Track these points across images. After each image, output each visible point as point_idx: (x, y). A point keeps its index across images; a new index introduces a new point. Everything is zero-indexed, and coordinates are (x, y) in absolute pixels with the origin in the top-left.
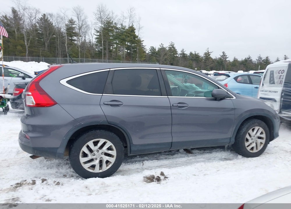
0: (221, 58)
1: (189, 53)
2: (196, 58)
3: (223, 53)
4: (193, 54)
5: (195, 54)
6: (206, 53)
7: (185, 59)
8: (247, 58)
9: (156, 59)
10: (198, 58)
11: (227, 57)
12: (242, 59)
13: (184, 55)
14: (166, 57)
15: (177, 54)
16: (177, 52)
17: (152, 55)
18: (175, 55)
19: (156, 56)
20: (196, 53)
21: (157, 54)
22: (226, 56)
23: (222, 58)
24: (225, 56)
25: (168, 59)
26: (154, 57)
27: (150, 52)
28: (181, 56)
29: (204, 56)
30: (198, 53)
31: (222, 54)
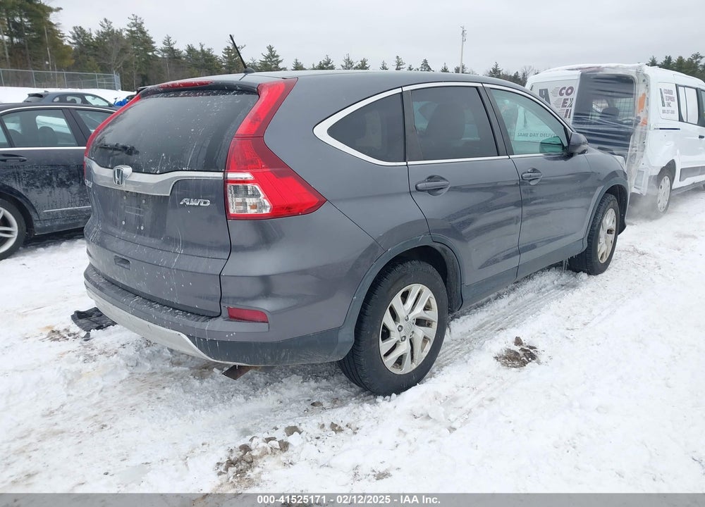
0: (266, 62)
1: (186, 48)
2: (206, 60)
3: (270, 49)
4: (197, 51)
5: (202, 50)
6: (228, 49)
7: (178, 63)
8: (322, 62)
9: (99, 64)
10: (211, 62)
11: (280, 59)
12: (313, 65)
13: (172, 52)
14: (126, 58)
15: (153, 49)
16: (154, 45)
17: (82, 52)
18: (150, 54)
19: (96, 55)
20: (205, 49)
21: (97, 47)
22: (277, 56)
23: (269, 63)
24: (274, 56)
25: (134, 63)
26: (92, 58)
27: (75, 44)
28: (163, 56)
29: (225, 57)
30: (209, 50)
31: (267, 53)
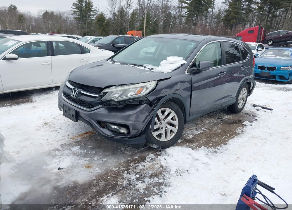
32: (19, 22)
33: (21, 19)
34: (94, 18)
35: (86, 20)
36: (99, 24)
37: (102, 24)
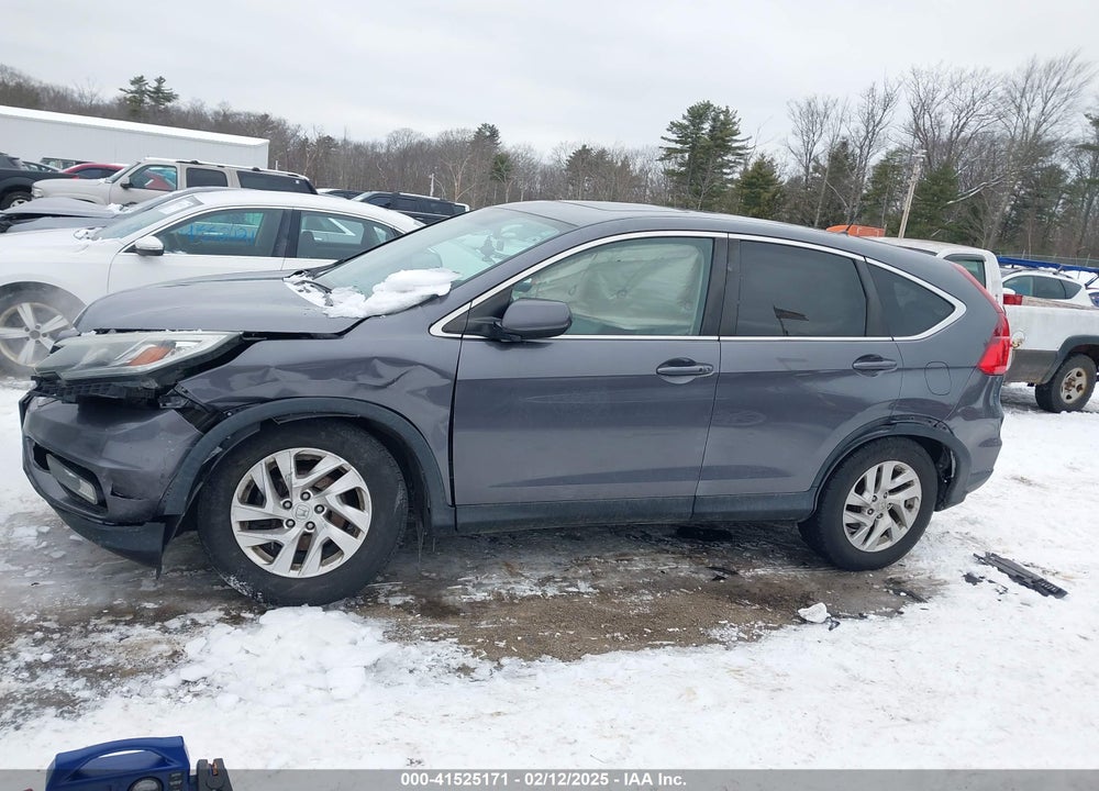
32: (491, 179)
33: (499, 170)
34: (736, 176)
35: (704, 180)
36: (746, 195)
37: (758, 196)
